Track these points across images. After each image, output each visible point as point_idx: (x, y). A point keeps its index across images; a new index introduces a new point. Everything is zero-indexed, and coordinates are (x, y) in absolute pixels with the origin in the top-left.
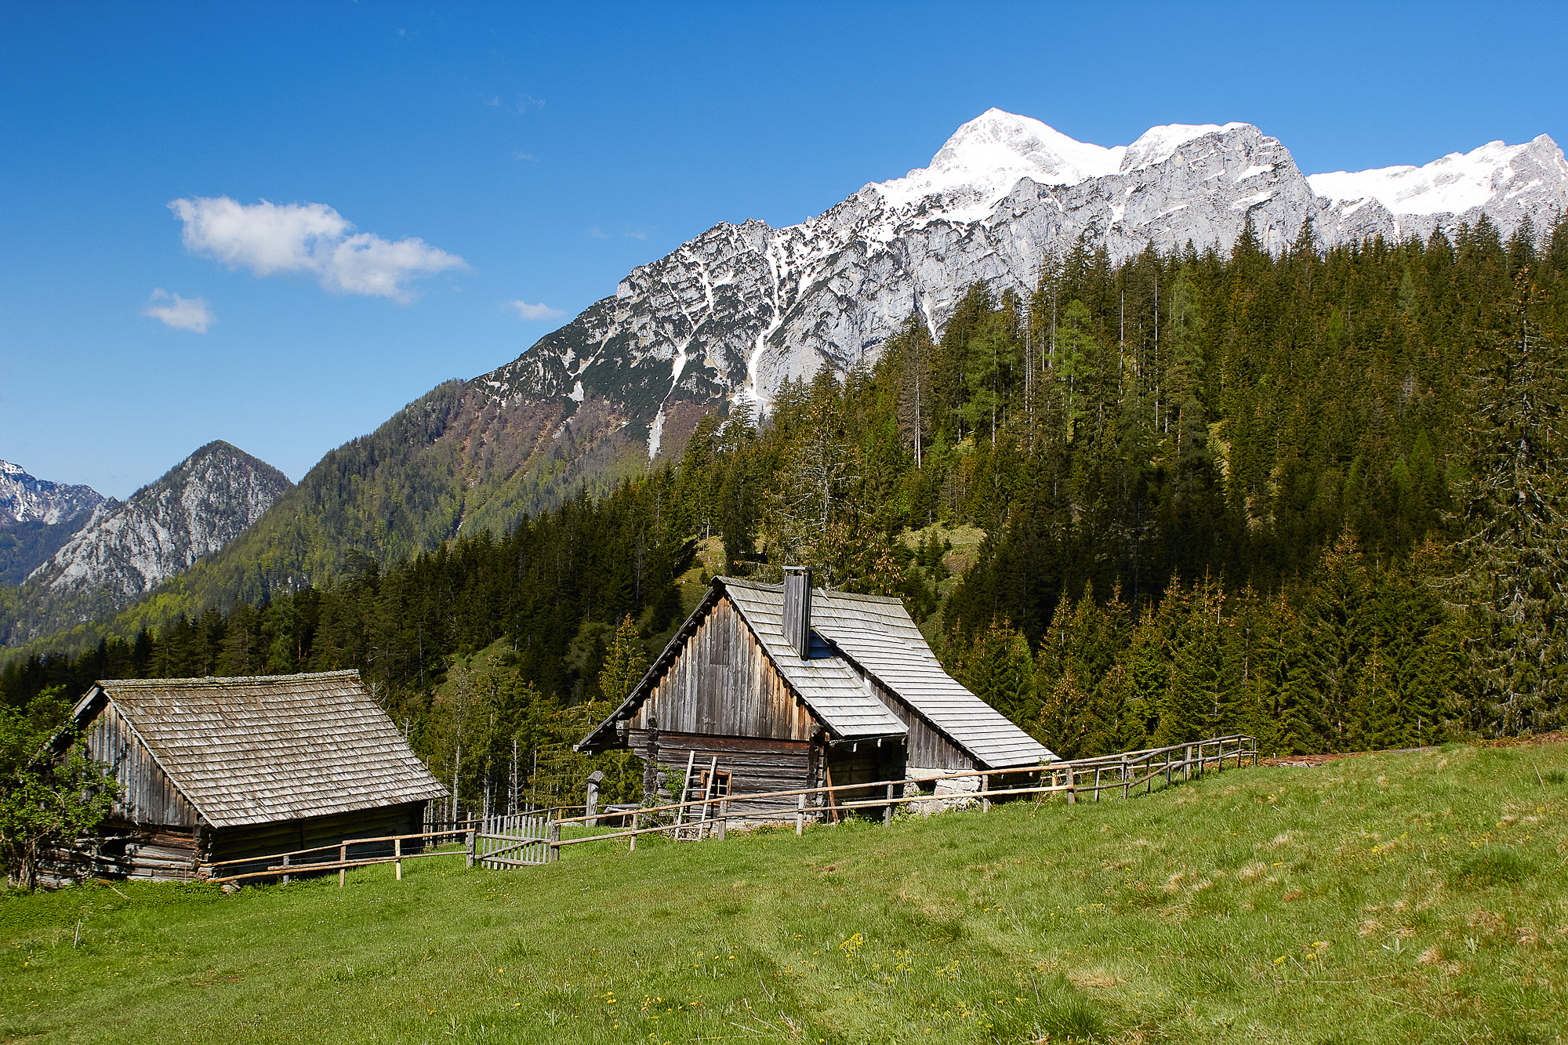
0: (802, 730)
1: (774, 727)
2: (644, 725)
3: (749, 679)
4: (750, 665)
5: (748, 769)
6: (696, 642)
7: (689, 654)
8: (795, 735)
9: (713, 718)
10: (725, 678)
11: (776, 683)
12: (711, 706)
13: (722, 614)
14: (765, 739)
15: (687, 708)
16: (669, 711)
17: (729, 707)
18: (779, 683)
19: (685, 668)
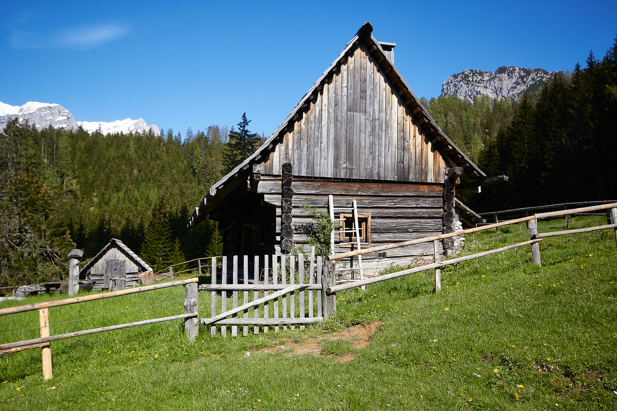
0: (437, 174)
1: (412, 171)
2: (277, 170)
3: (387, 127)
4: (386, 114)
5: (387, 211)
6: (332, 91)
7: (325, 101)
8: (431, 178)
9: (351, 162)
10: (363, 126)
11: (412, 132)
12: (349, 152)
13: (358, 65)
14: (403, 182)
15: (324, 154)
16: (304, 157)
17: (367, 152)
18: (415, 131)
19: (320, 115)
